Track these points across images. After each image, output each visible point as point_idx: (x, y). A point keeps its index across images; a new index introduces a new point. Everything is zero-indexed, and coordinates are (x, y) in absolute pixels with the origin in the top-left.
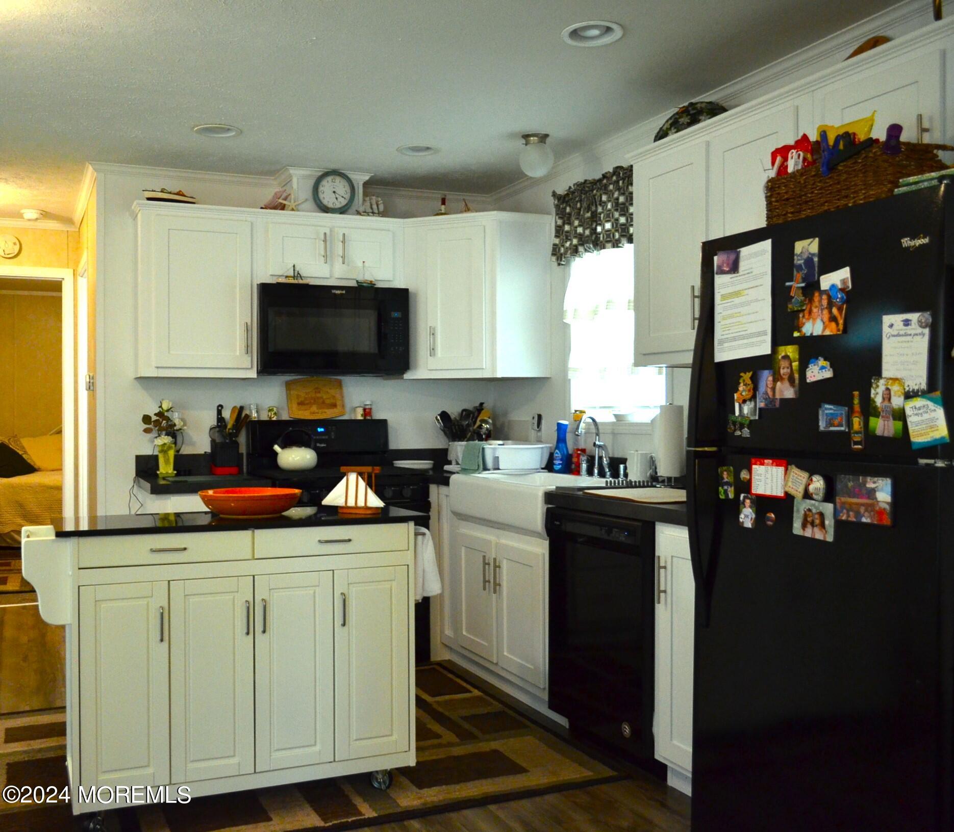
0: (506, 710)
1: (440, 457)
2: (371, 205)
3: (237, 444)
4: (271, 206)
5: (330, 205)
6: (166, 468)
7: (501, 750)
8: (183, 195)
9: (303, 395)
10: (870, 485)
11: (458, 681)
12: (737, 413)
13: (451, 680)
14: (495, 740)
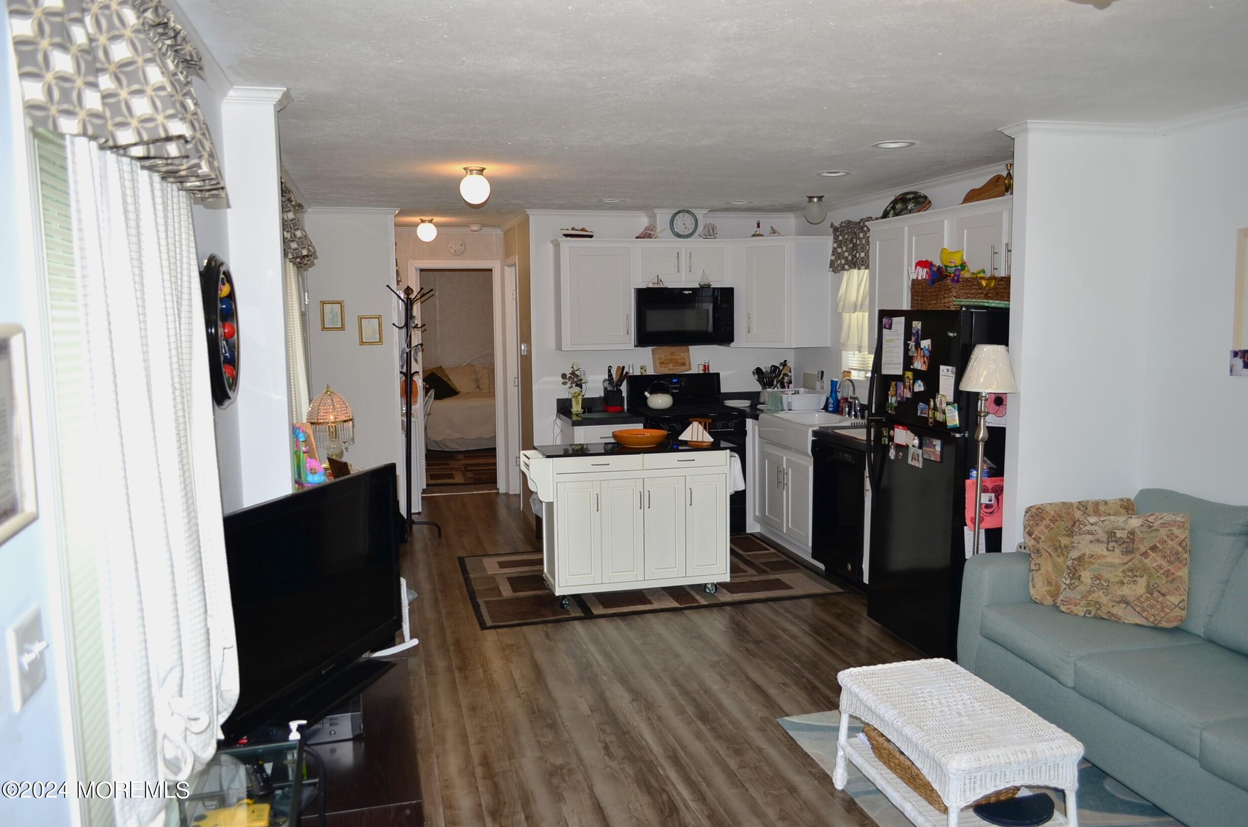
0: (788, 559)
1: (754, 397)
2: (709, 230)
3: (621, 392)
4: (642, 236)
5: (681, 233)
6: (577, 408)
7: (781, 578)
8: (586, 231)
9: (663, 357)
10: (934, 443)
11: (762, 544)
12: (890, 401)
13: (759, 544)
14: (778, 574)
